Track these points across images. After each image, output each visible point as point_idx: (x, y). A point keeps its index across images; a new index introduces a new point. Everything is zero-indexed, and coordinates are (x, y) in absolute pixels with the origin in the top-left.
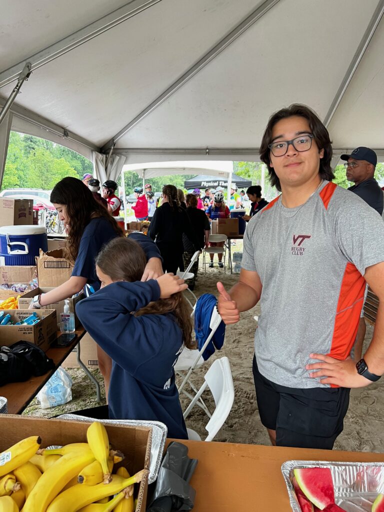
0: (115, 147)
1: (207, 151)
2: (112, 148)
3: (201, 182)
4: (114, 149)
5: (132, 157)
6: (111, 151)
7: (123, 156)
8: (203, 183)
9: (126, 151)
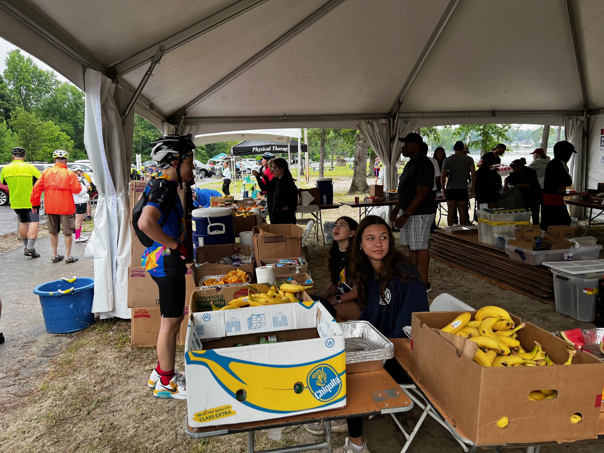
0: (186, 116)
1: (285, 118)
2: (183, 117)
3: (252, 147)
4: (185, 118)
5: (203, 126)
6: (182, 120)
7: (193, 126)
8: (254, 149)
9: (195, 120)
